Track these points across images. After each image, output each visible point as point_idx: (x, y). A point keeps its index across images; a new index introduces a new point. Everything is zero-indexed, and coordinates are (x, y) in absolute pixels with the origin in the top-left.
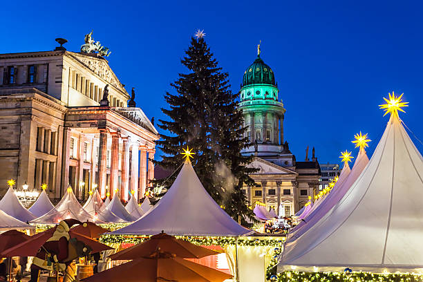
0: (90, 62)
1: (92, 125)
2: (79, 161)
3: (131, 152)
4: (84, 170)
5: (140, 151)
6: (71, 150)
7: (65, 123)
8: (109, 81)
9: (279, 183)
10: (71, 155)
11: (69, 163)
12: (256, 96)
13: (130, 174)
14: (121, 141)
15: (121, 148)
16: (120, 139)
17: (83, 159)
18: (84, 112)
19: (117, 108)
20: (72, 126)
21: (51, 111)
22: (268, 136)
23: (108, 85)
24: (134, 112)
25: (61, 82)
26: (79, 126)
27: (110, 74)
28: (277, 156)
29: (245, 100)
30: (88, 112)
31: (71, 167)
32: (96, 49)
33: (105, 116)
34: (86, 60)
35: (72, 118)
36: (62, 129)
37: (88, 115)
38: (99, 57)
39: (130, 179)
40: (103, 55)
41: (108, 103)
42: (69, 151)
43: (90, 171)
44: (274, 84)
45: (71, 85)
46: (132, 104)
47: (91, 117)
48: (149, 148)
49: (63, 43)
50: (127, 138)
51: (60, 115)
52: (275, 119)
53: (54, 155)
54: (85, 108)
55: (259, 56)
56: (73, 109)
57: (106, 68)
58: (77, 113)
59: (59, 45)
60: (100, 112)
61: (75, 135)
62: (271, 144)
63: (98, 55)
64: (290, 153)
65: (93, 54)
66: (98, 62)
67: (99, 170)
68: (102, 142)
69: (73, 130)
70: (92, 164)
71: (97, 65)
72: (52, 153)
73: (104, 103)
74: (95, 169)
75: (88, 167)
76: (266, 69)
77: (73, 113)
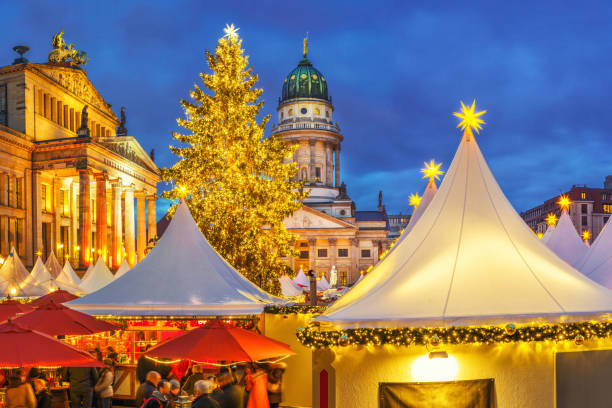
0: (61, 76)
1: (68, 164)
2: (54, 215)
3: (123, 200)
4: (63, 228)
5: (135, 200)
6: (43, 201)
7: (33, 165)
8: (89, 99)
9: (332, 242)
10: (43, 207)
11: (41, 219)
12: (301, 116)
13: (124, 231)
14: (108, 185)
15: (109, 196)
16: (107, 182)
17: (59, 212)
18: (57, 148)
19: (101, 139)
20: (42, 168)
21: (13, 149)
22: (318, 174)
23: (86, 107)
24: (125, 143)
25: (24, 108)
26: (51, 167)
27: (90, 90)
28: (330, 204)
29: (286, 122)
30: (62, 147)
31: (45, 225)
32: (69, 56)
33: (85, 151)
34: (55, 73)
35: (42, 157)
36: (29, 173)
37: (62, 151)
38: (75, 67)
39: (124, 238)
40: (79, 63)
41: (88, 132)
42: (41, 203)
43: (69, 229)
44: (326, 98)
45: (37, 111)
46: (122, 131)
47: (67, 153)
48: (149, 193)
49: (24, 52)
50: (117, 180)
51: (25, 154)
52: (328, 150)
53: (21, 208)
54: (58, 142)
55: (305, 56)
56: (42, 144)
57: (83, 82)
58: (47, 149)
59: (19, 56)
60: (78, 146)
61: (47, 180)
62: (322, 187)
63: (72, 64)
64: (348, 198)
65: (65, 64)
66: (72, 74)
67: (81, 226)
68: (84, 188)
69: (44, 174)
70: (72, 219)
71: (71, 79)
72: (19, 207)
73: (82, 133)
74: (76, 226)
75: (66, 223)
76: (315, 77)
77: (43, 150)
